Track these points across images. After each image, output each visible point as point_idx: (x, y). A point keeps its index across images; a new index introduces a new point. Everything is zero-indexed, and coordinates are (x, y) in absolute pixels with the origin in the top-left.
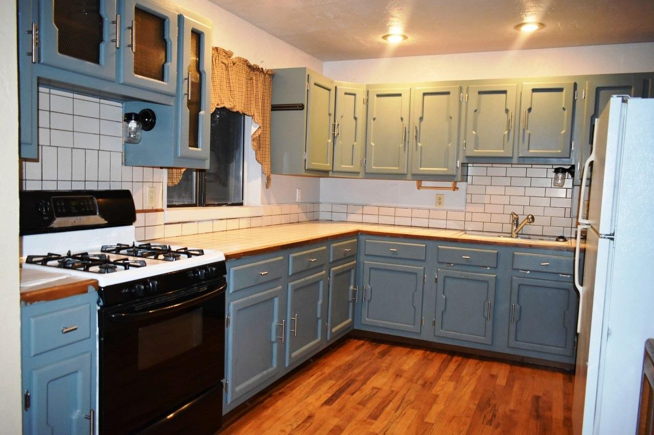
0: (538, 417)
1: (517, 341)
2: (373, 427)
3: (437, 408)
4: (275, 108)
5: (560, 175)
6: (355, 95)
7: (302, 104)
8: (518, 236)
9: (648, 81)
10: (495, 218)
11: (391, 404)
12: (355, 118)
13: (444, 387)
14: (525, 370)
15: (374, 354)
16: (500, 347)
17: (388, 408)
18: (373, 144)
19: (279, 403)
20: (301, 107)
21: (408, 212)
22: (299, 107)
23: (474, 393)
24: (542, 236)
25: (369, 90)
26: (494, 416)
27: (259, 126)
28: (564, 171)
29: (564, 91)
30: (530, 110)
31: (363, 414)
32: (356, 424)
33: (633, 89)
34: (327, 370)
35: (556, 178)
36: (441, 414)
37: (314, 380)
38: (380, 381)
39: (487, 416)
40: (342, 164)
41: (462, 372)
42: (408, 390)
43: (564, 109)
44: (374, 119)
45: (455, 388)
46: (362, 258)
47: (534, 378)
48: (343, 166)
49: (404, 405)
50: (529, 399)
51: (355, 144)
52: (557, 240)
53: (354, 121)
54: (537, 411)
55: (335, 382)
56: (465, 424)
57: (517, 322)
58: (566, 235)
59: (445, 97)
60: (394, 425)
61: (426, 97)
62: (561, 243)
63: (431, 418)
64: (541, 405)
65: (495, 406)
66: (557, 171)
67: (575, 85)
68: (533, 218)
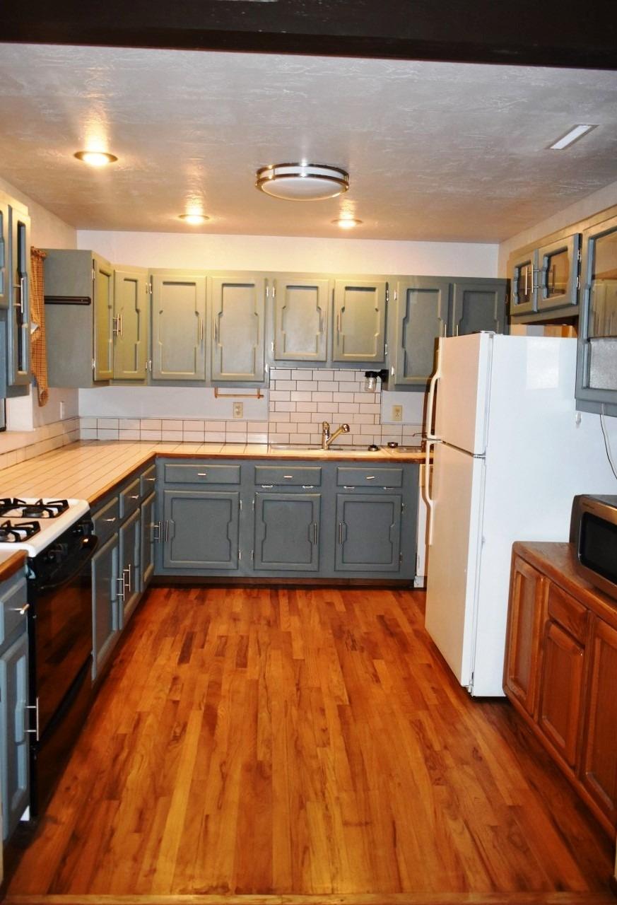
0: (392, 634)
1: (343, 562)
2: (248, 674)
3: (297, 645)
4: (49, 300)
5: (371, 380)
6: (136, 281)
7: (88, 297)
8: (331, 447)
9: (453, 286)
10: (302, 428)
11: (250, 649)
12: (138, 311)
13: (290, 623)
14: (354, 592)
15: (191, 601)
16: (328, 573)
17: (250, 653)
18: (160, 343)
19: (128, 671)
20: (87, 301)
21: (200, 425)
22: (86, 301)
23: (322, 623)
24: (353, 447)
25: (153, 275)
26: (354, 641)
27: (37, 326)
28: (374, 375)
29: (377, 290)
30: (343, 309)
31: (229, 664)
32: (229, 675)
33: (440, 292)
34: (155, 628)
35: (368, 383)
36: (305, 649)
37: (148, 640)
38: (220, 628)
39: (348, 642)
40: (124, 370)
41: (298, 606)
42: (257, 632)
43: (377, 310)
44: (161, 312)
45: (302, 622)
46: (161, 486)
47: (367, 599)
48: (125, 372)
49: (263, 648)
50: (376, 620)
51: (138, 343)
52: (369, 450)
53: (136, 313)
54: (388, 629)
55: (173, 639)
56: (333, 654)
57: (344, 542)
58: (377, 444)
59: (248, 289)
60: (267, 668)
61: (225, 288)
62: (374, 454)
63: (298, 655)
64: (388, 622)
65: (349, 632)
66: (368, 375)
67: (387, 284)
68: (348, 428)
